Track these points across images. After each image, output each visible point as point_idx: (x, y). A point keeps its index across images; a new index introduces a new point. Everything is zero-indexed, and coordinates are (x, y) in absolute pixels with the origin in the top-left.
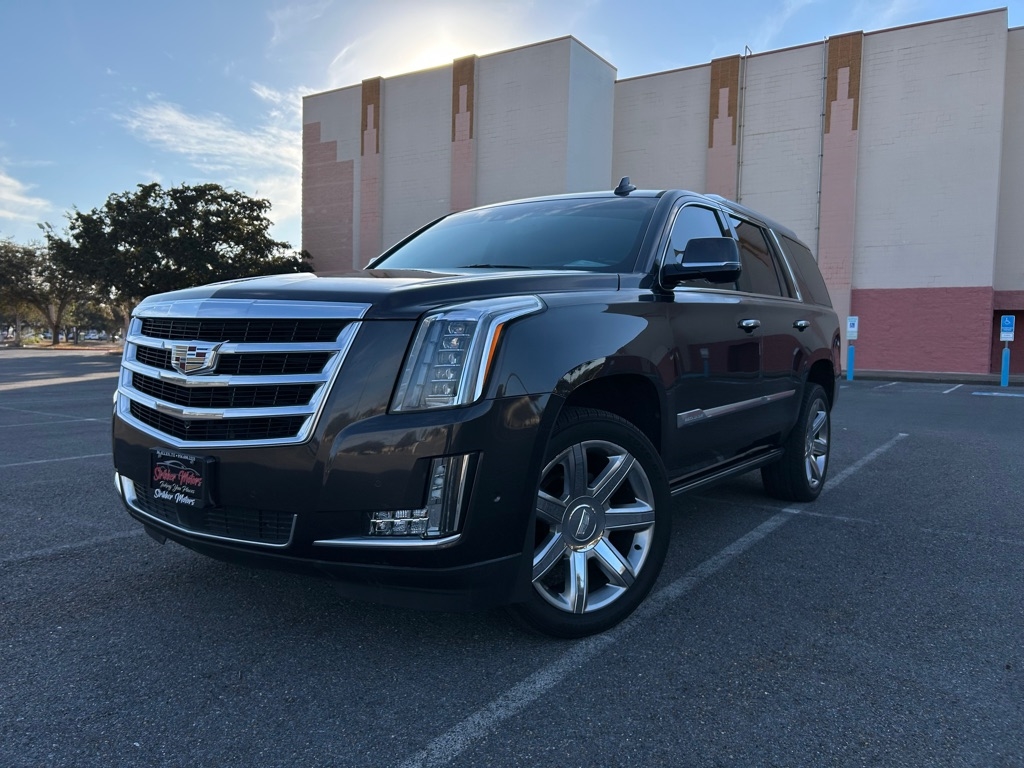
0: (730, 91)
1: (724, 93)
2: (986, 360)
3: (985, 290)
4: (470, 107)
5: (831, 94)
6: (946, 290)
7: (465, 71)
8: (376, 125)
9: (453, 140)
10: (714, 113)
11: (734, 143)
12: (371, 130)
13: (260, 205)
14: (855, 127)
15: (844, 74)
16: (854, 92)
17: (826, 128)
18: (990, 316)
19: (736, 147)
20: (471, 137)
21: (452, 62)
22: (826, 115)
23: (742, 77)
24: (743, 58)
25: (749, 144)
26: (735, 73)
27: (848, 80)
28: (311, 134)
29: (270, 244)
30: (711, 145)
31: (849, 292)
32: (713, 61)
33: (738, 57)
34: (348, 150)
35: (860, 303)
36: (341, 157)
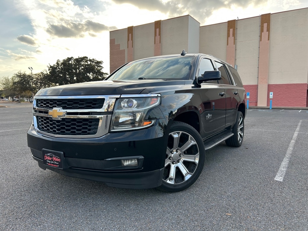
0: (233, 30)
1: (231, 30)
2: (305, 103)
3: (305, 84)
4: (160, 35)
5: (262, 30)
6: (294, 84)
7: (158, 24)
8: (132, 40)
9: (155, 44)
10: (228, 36)
11: (234, 44)
12: (130, 41)
13: (100, 62)
14: (269, 40)
15: (265, 25)
16: (268, 30)
17: (261, 40)
19: (235, 45)
20: (160, 43)
21: (154, 22)
22: (261, 36)
23: (236, 26)
24: (237, 20)
25: (238, 44)
26: (234, 25)
27: (266, 27)
28: (112, 42)
29: (103, 73)
30: (228, 45)
31: (267, 85)
32: (228, 21)
33: (235, 20)
34: (123, 46)
35: (270, 88)
36: (121, 48)
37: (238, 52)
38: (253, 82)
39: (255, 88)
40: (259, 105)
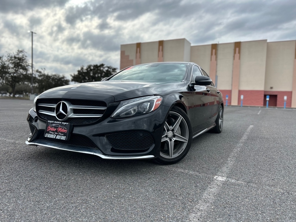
0: (215, 50)
2: (263, 103)
3: (262, 91)
4: (162, 51)
5: (235, 53)
7: (161, 43)
8: (140, 53)
9: (158, 57)
10: (212, 54)
11: (216, 61)
12: (138, 54)
14: (240, 59)
15: (237, 49)
16: (239, 53)
17: (234, 59)
18: (263, 96)
21: (159, 41)
22: (234, 57)
24: (218, 44)
25: (219, 61)
26: (216, 47)
28: (123, 53)
30: (211, 61)
31: (238, 90)
32: (212, 44)
34: (132, 57)
35: (240, 92)
36: (130, 58)
37: (218, 66)
38: (228, 88)
39: (229, 93)
40: (233, 104)
